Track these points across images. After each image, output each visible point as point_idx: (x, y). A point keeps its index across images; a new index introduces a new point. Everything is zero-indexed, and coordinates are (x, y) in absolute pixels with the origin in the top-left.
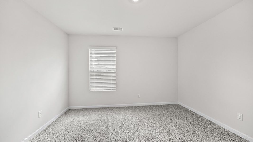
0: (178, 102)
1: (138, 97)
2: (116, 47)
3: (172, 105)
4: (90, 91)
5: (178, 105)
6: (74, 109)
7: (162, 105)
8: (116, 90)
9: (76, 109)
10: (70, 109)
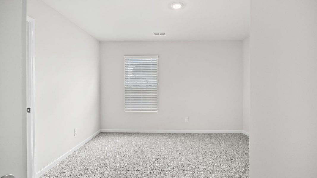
0: (243, 131)
1: (186, 121)
2: (158, 56)
3: (234, 134)
4: (125, 111)
5: (242, 134)
6: (107, 133)
7: (218, 134)
8: (157, 111)
9: (109, 133)
10: (102, 133)
